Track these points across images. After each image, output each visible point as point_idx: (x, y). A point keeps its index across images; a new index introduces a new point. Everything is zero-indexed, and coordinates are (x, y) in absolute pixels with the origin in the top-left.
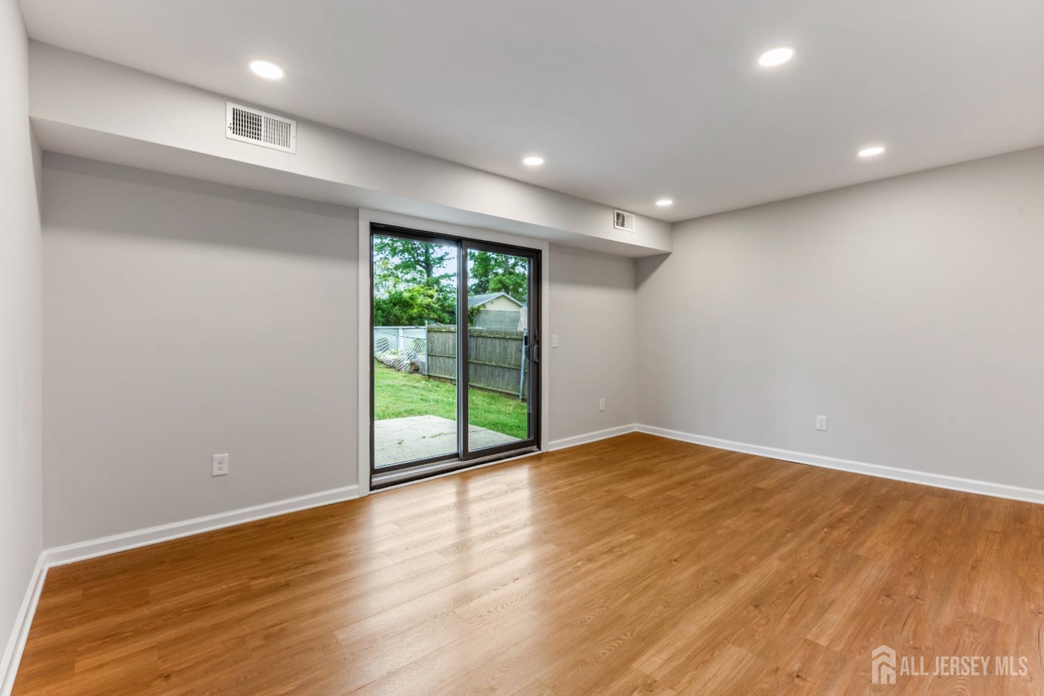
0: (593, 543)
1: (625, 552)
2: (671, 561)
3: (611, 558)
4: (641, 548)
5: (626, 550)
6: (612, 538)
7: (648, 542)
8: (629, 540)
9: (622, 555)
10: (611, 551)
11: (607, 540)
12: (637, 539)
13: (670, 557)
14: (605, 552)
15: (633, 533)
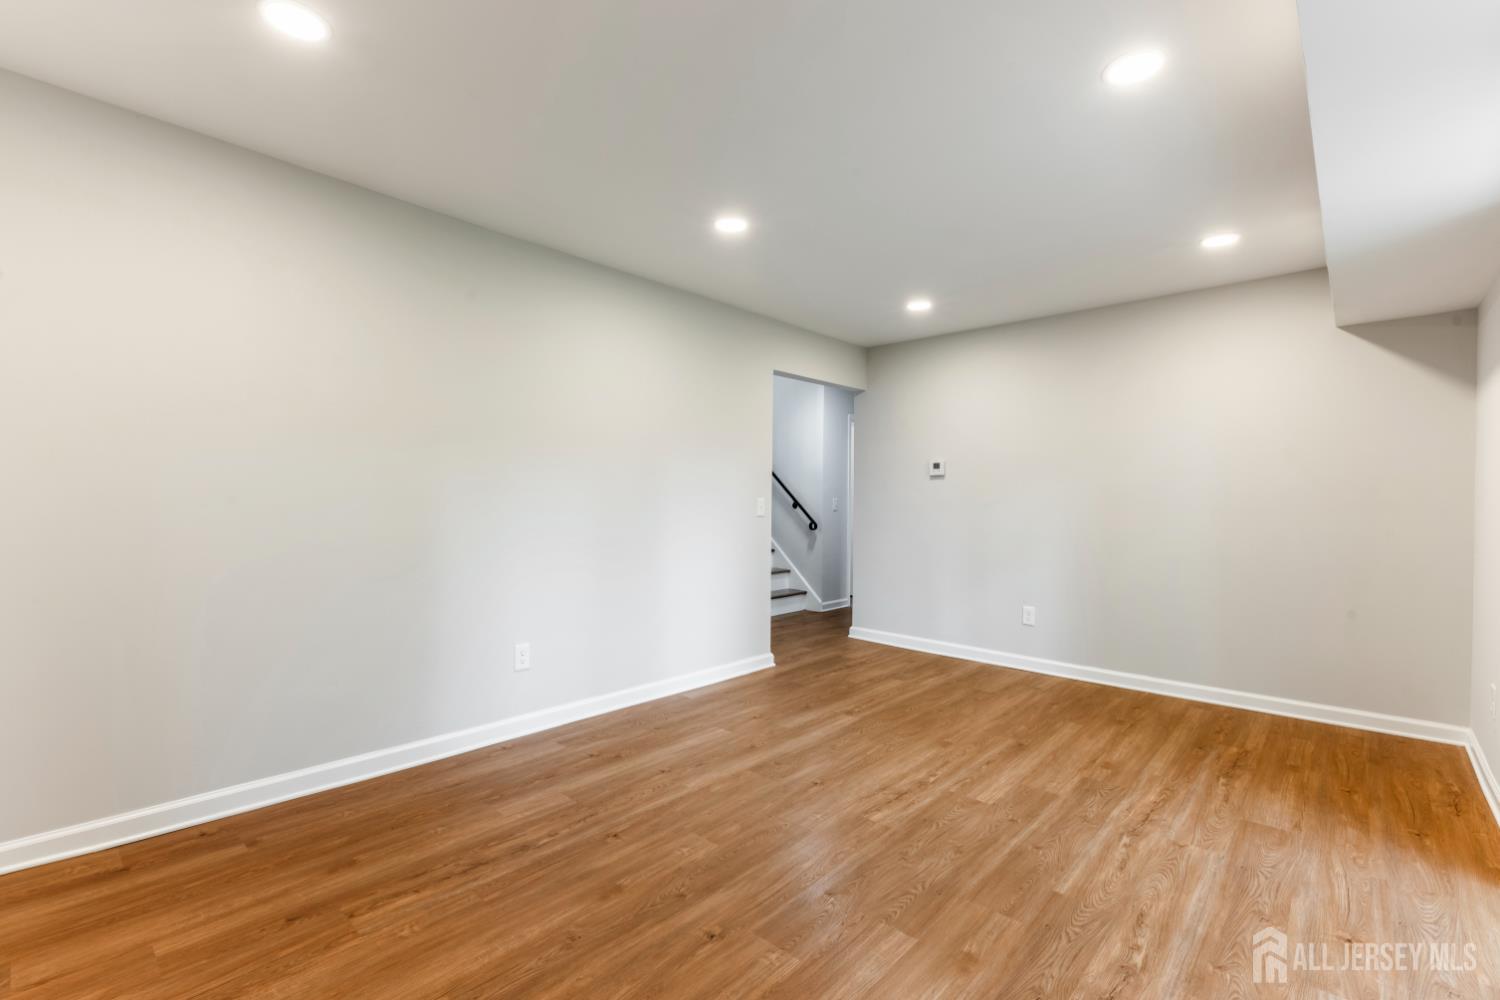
0: (931, 805)
1: (880, 794)
2: (822, 783)
3: (897, 786)
4: (861, 799)
5: (880, 797)
6: (905, 813)
7: (849, 809)
8: (878, 810)
9: (883, 789)
10: (900, 796)
11: (911, 810)
12: (866, 812)
13: (822, 787)
14: (906, 793)
15: (874, 823)
